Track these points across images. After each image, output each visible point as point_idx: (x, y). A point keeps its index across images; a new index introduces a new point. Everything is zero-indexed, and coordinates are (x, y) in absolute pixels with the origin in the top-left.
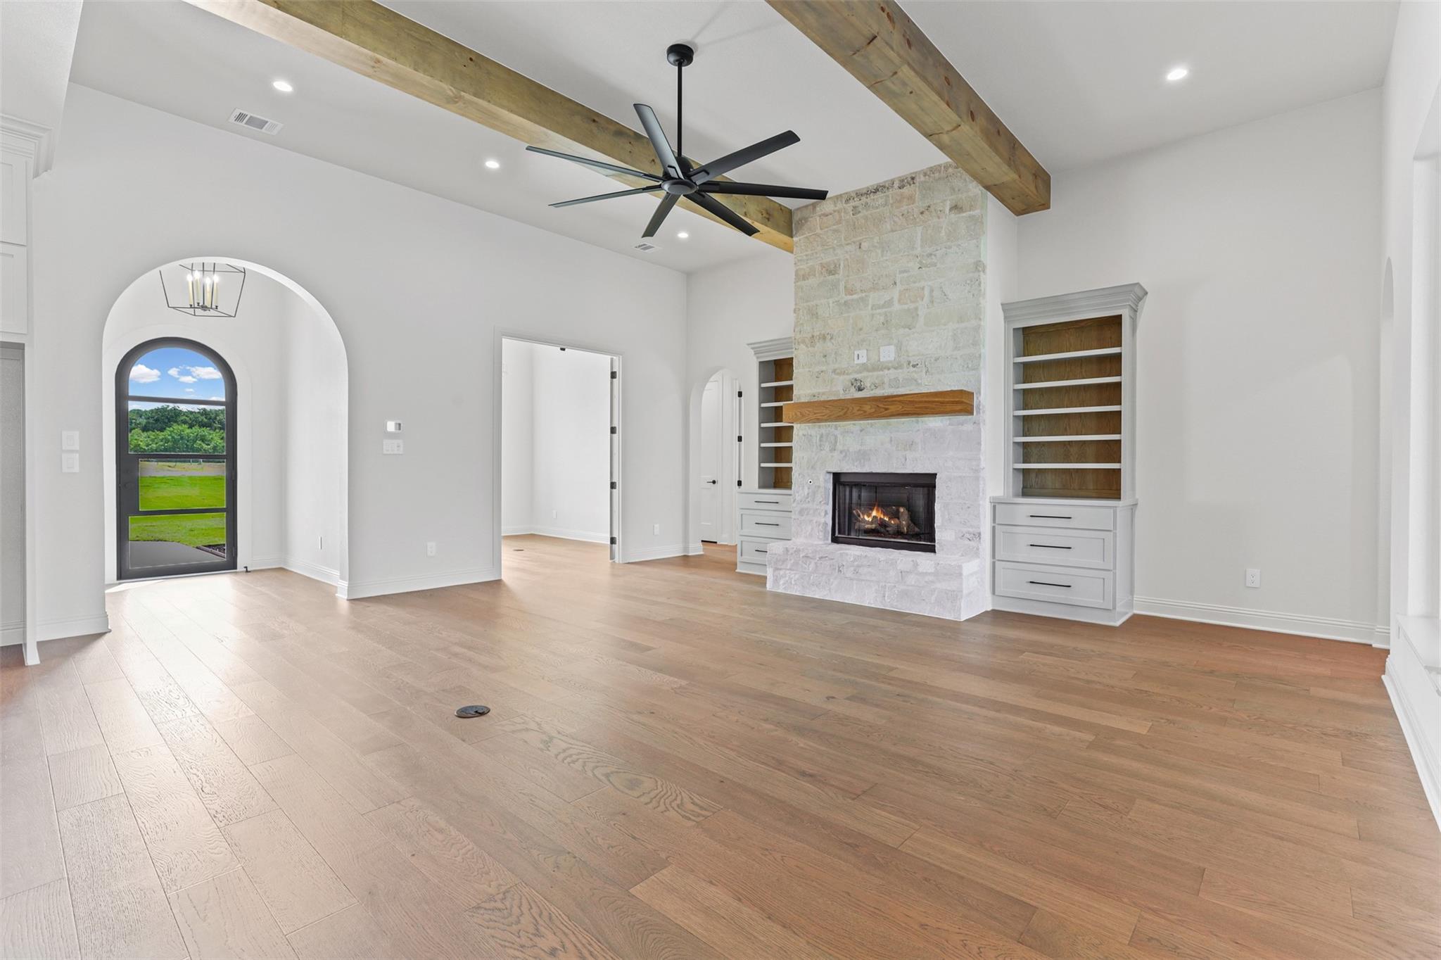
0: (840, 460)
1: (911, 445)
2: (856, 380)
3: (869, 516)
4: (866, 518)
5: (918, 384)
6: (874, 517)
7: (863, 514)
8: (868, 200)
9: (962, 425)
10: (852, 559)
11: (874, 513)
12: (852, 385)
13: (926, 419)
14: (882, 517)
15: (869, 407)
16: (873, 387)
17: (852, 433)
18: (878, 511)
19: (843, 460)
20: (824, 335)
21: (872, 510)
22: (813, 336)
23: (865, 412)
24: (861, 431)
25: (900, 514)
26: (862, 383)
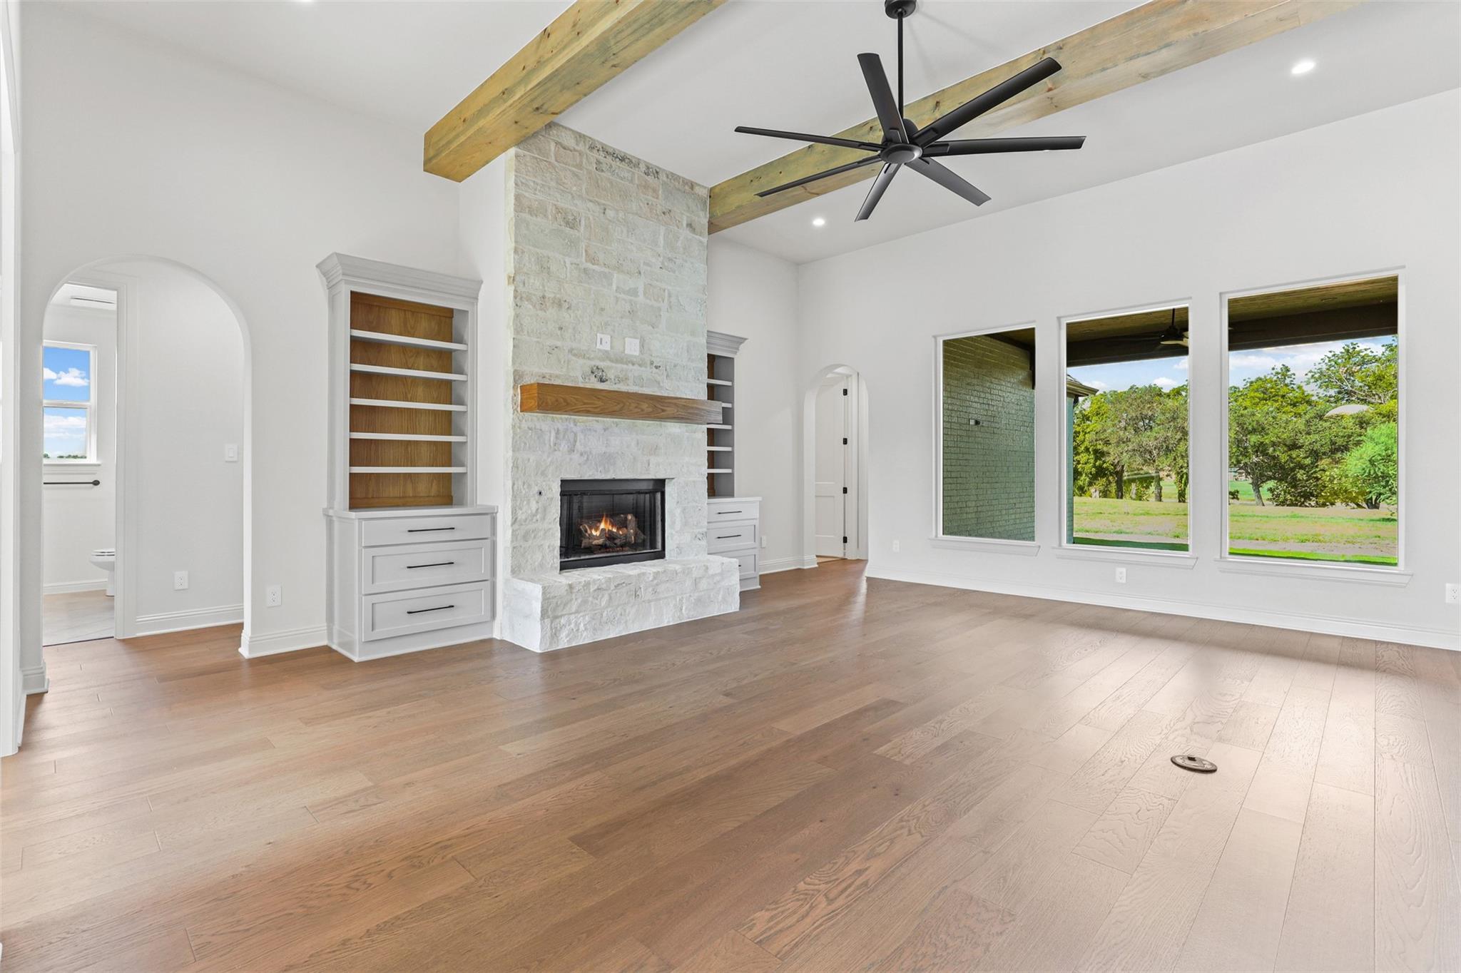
0: (580, 464)
1: (655, 450)
2: (598, 368)
3: (596, 530)
4: (594, 533)
5: (660, 387)
6: (602, 529)
7: (591, 528)
8: (613, 163)
9: (695, 432)
10: (651, 579)
11: (602, 526)
12: (592, 372)
13: (669, 423)
14: (610, 528)
15: (647, 405)
16: (617, 381)
17: (596, 431)
18: (606, 522)
19: (585, 464)
20: (560, 301)
21: (600, 522)
22: (544, 297)
23: (643, 410)
24: (605, 430)
25: (628, 522)
26: (604, 374)
